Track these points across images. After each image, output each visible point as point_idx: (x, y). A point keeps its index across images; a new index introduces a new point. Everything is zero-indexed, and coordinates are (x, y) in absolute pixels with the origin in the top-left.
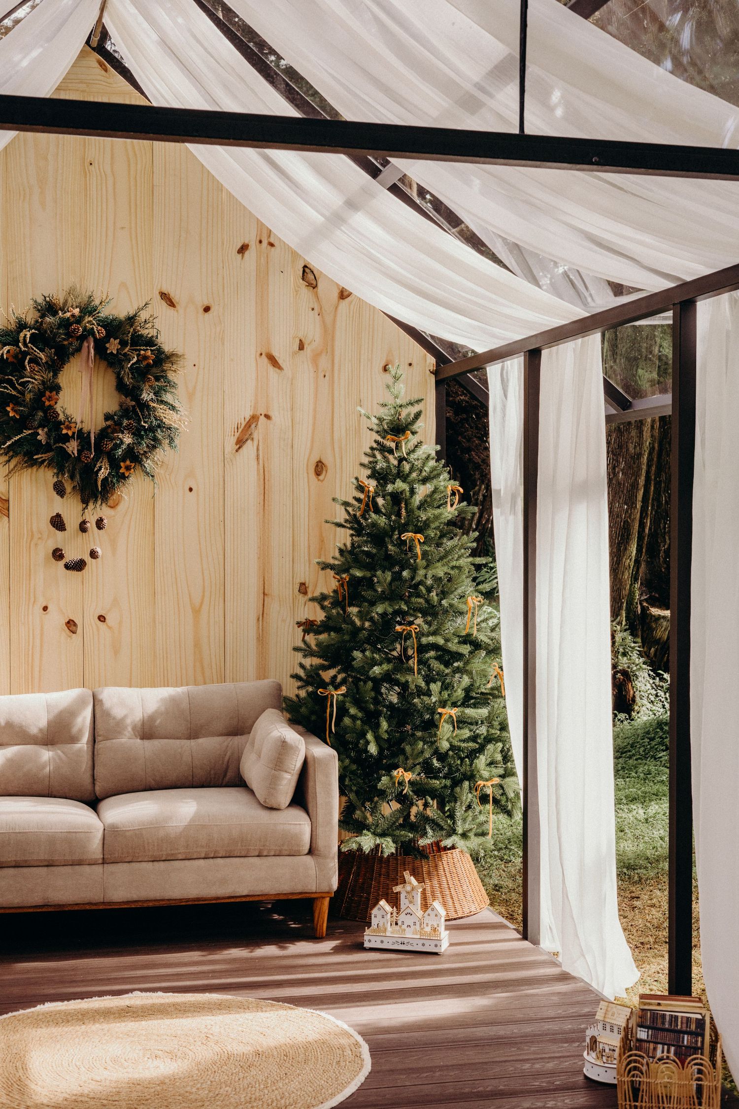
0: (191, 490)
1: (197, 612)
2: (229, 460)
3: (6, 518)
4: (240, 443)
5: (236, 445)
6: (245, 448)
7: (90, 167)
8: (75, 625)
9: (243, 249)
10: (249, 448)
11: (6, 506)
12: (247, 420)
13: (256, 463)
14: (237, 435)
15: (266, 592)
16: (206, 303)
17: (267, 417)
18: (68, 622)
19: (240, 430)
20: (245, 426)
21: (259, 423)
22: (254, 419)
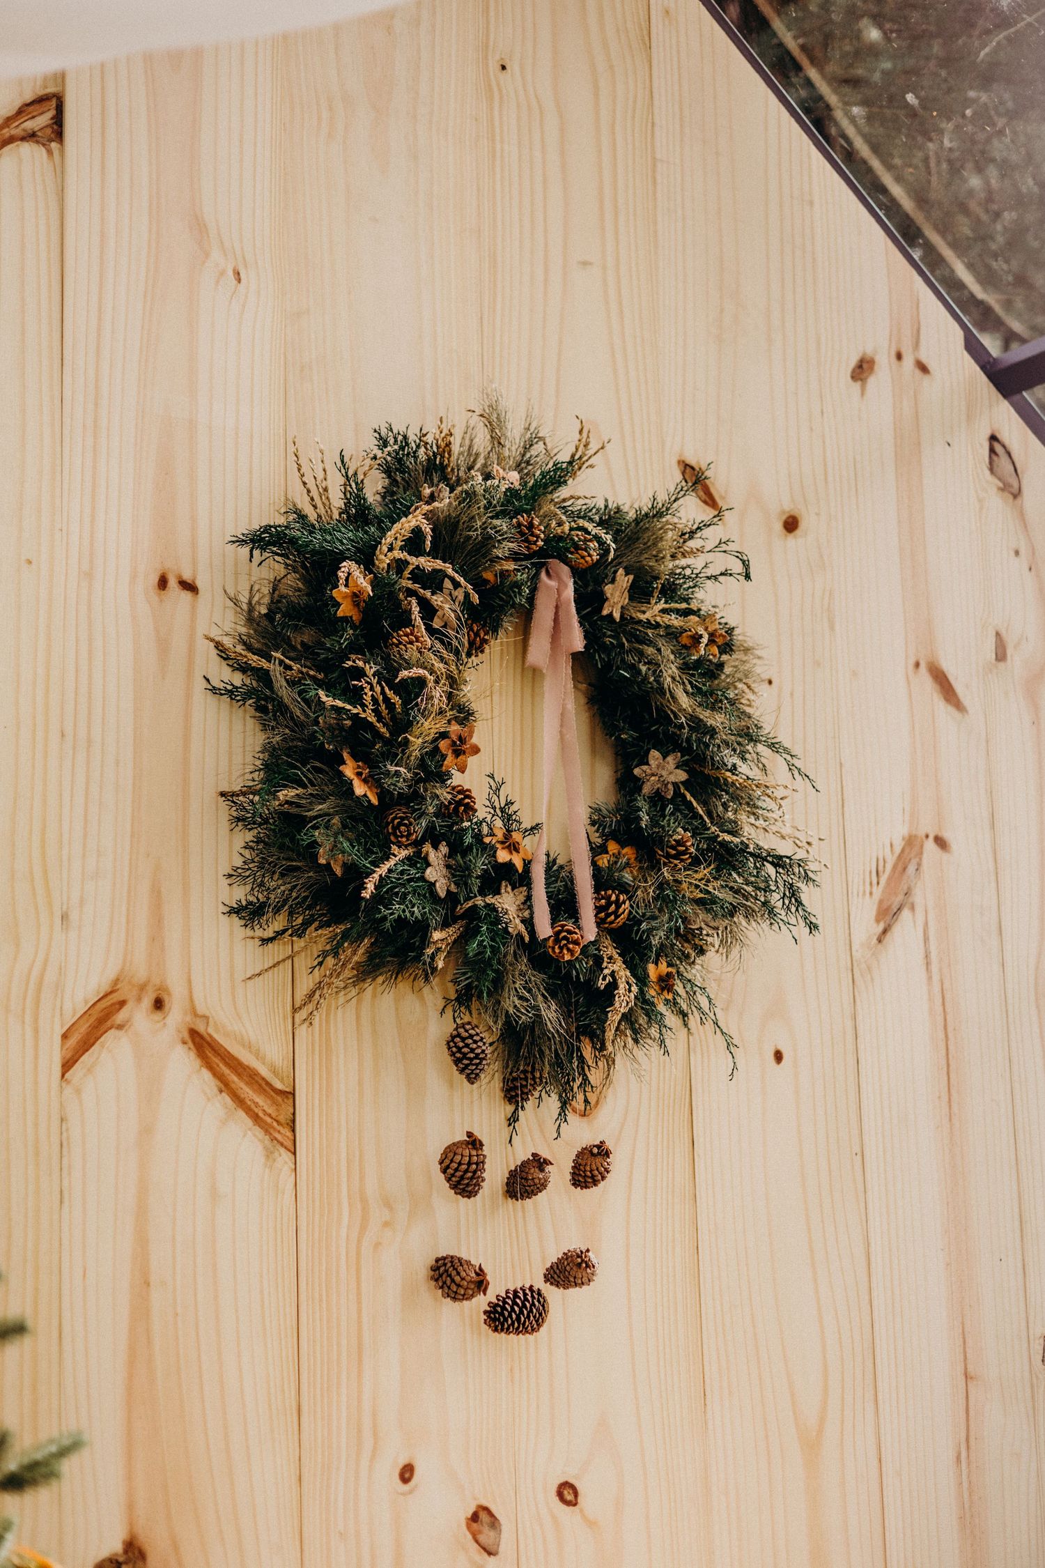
0: (778, 1056)
1: (811, 1445)
2: (864, 966)
3: (286, 1156)
4: (888, 916)
5: (878, 921)
6: (897, 930)
7: (503, 76)
8: (494, 1522)
9: (862, 369)
10: (907, 929)
11: (284, 1116)
12: (898, 850)
13: (923, 974)
14: (878, 892)
15: (970, 1368)
16: (788, 507)
17: (941, 842)
18: (475, 1518)
19: (883, 880)
20: (895, 867)
21: (925, 856)
22: (912, 843)
